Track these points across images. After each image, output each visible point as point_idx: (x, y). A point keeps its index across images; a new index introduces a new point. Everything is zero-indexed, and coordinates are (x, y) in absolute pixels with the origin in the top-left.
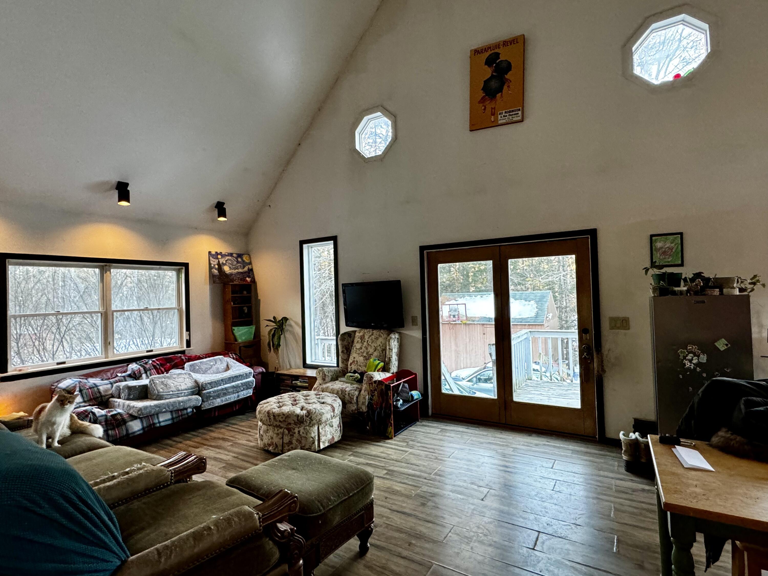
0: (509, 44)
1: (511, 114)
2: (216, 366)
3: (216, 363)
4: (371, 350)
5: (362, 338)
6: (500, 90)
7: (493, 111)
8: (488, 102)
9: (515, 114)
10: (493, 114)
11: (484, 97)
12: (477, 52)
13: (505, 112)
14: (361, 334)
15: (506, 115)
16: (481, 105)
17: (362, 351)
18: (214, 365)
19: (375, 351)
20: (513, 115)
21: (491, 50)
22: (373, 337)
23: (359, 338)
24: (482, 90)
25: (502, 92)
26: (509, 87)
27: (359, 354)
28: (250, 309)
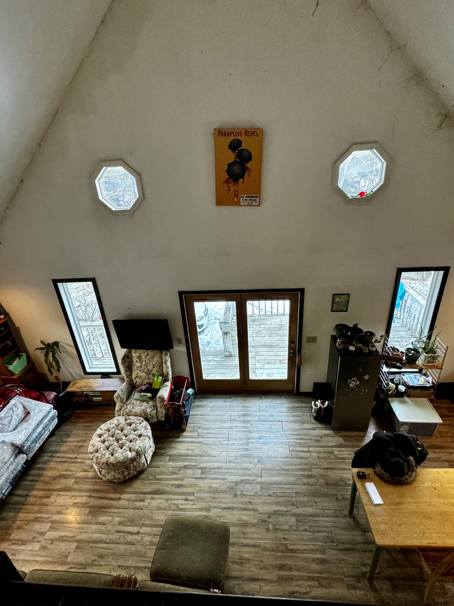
0: (250, 135)
1: (251, 199)
2: (15, 414)
3: (13, 411)
4: (150, 368)
5: (139, 357)
6: (242, 176)
7: (236, 193)
8: (232, 184)
9: (254, 200)
10: (236, 196)
11: (227, 179)
12: (220, 133)
13: (246, 197)
14: (138, 354)
15: (246, 199)
16: (226, 185)
17: (143, 368)
18: (13, 414)
19: (154, 367)
20: (252, 200)
21: (234, 136)
22: (149, 356)
23: (136, 358)
24: (226, 171)
25: (243, 178)
26: (249, 174)
27: (141, 371)
28: (13, 341)
